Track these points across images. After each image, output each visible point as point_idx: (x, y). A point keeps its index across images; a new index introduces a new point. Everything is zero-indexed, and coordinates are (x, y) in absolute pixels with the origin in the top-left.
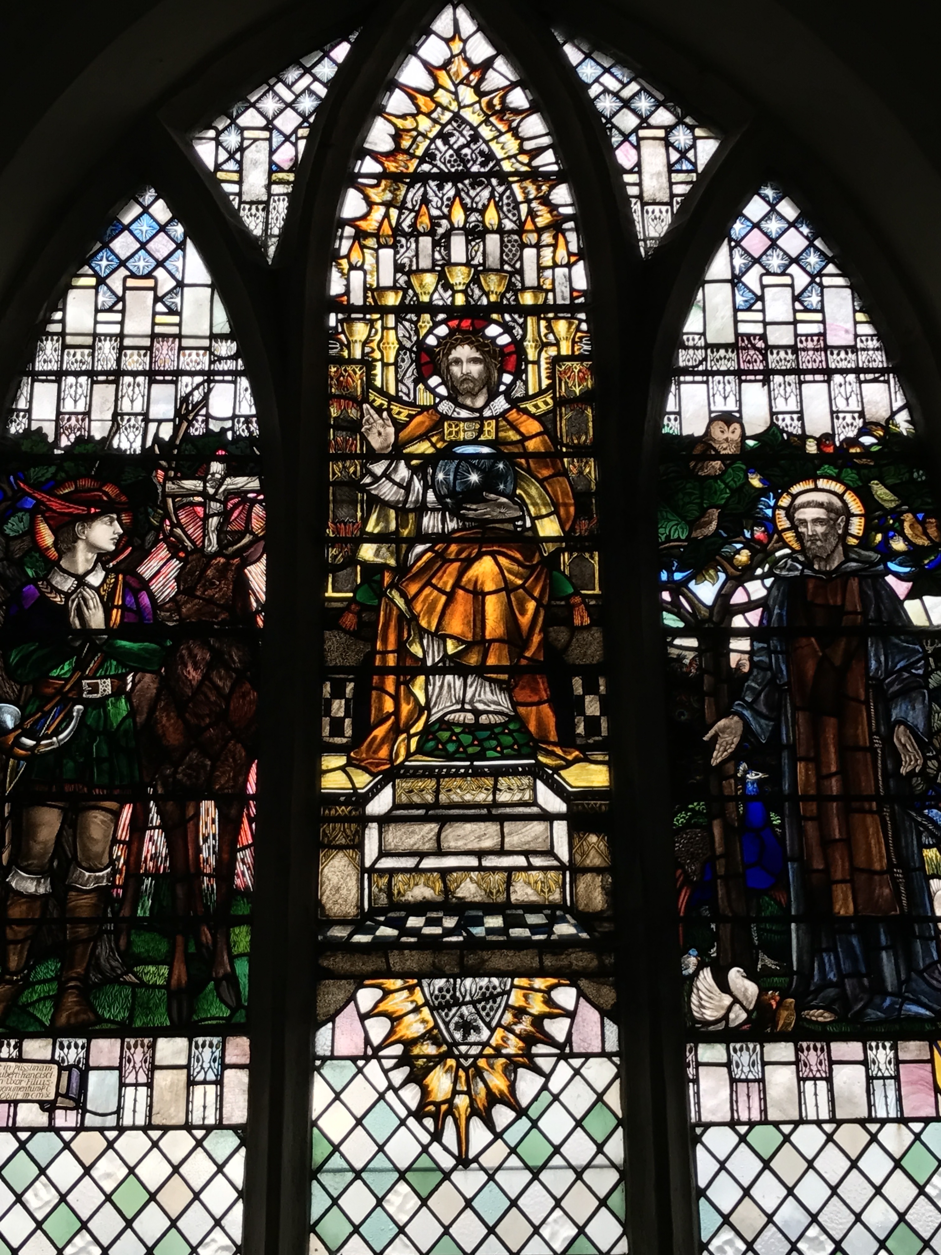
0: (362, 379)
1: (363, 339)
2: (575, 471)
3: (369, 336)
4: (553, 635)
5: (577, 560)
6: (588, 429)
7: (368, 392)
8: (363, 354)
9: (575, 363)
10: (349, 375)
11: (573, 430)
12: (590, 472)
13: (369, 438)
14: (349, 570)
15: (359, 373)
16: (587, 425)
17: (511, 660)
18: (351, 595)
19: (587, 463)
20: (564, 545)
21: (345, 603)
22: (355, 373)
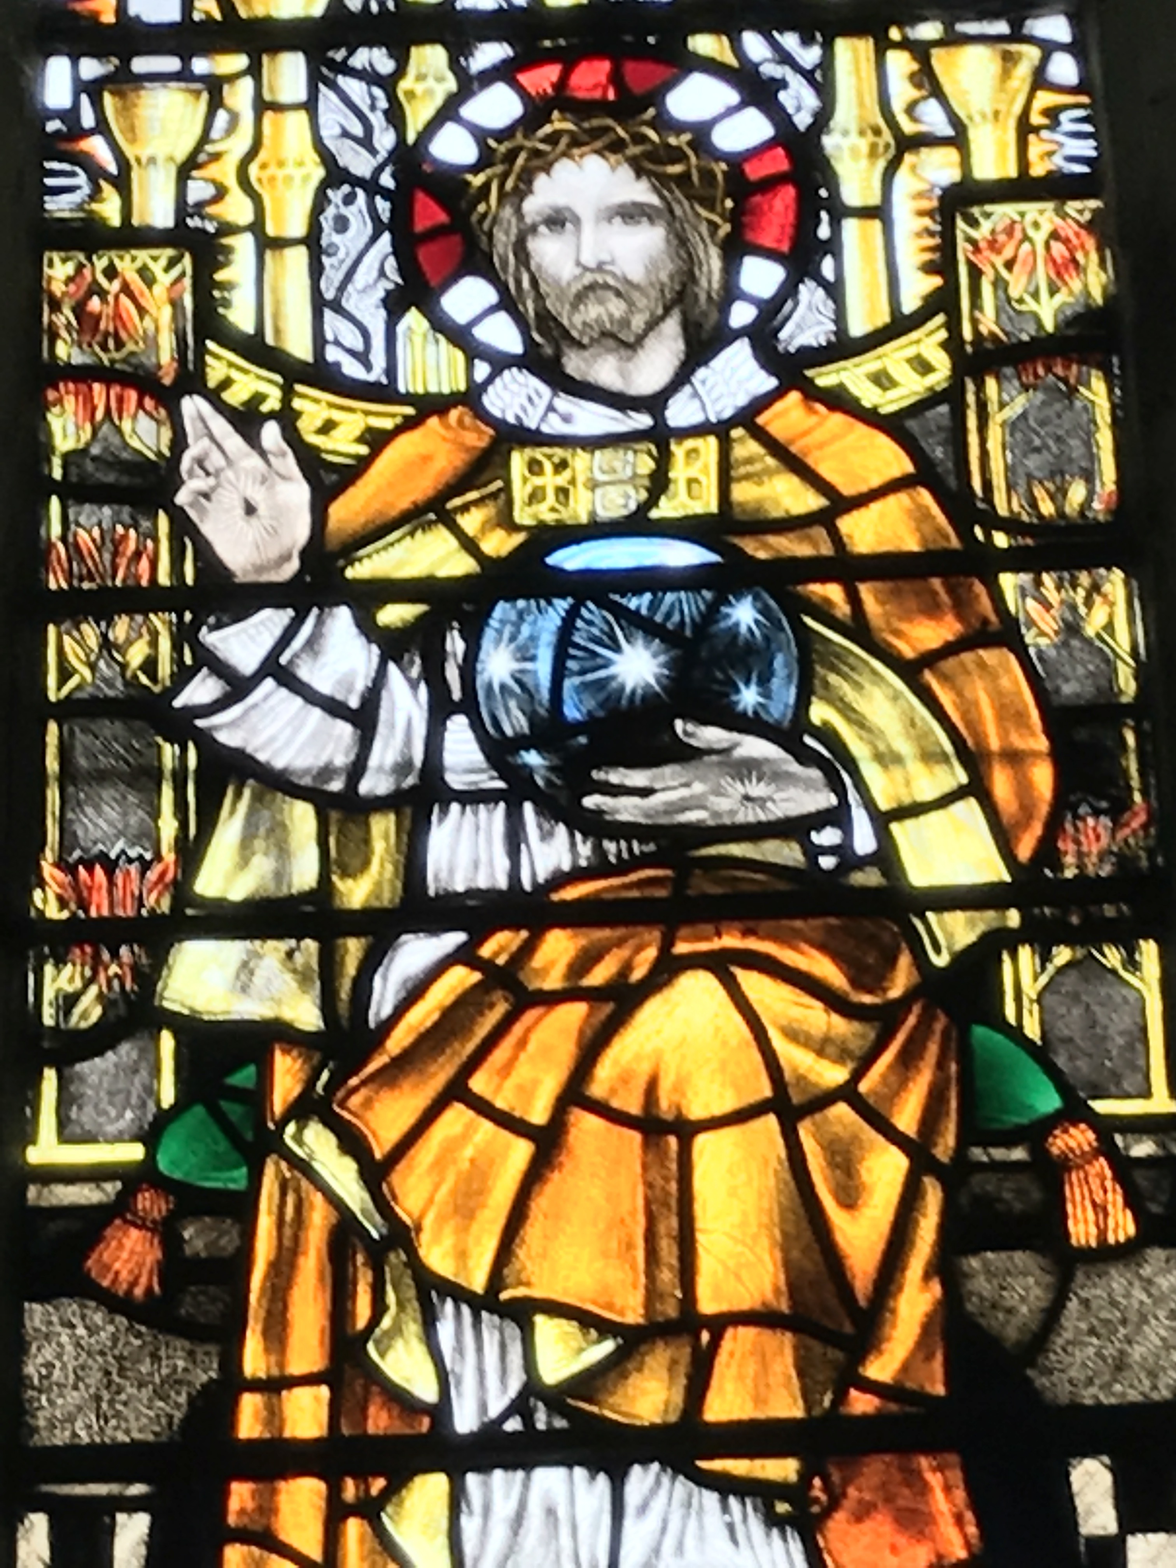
0: (176, 304)
1: (182, 153)
2: (1049, 623)
3: (205, 138)
4: (981, 1285)
5: (1071, 980)
6: (1093, 458)
7: (201, 351)
8: (182, 209)
9: (1032, 209)
10: (126, 289)
11: (1032, 462)
12: (1109, 627)
13: (207, 529)
14: (126, 1051)
15: (164, 279)
16: (1089, 442)
17: (808, 1396)
18: (135, 1152)
19: (1095, 588)
20: (1013, 918)
21: (112, 1188)
22: (149, 280)
